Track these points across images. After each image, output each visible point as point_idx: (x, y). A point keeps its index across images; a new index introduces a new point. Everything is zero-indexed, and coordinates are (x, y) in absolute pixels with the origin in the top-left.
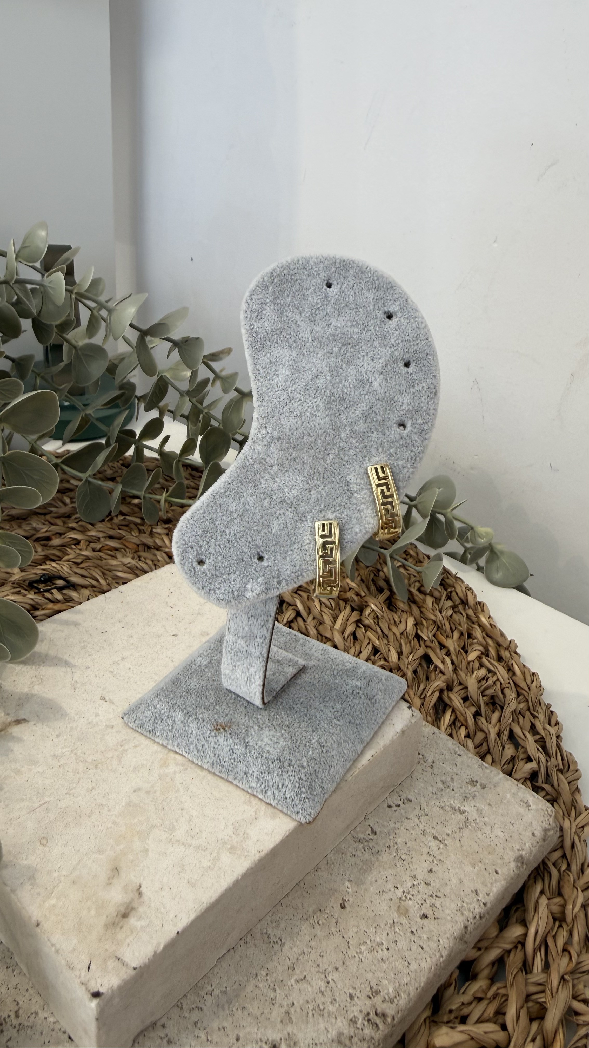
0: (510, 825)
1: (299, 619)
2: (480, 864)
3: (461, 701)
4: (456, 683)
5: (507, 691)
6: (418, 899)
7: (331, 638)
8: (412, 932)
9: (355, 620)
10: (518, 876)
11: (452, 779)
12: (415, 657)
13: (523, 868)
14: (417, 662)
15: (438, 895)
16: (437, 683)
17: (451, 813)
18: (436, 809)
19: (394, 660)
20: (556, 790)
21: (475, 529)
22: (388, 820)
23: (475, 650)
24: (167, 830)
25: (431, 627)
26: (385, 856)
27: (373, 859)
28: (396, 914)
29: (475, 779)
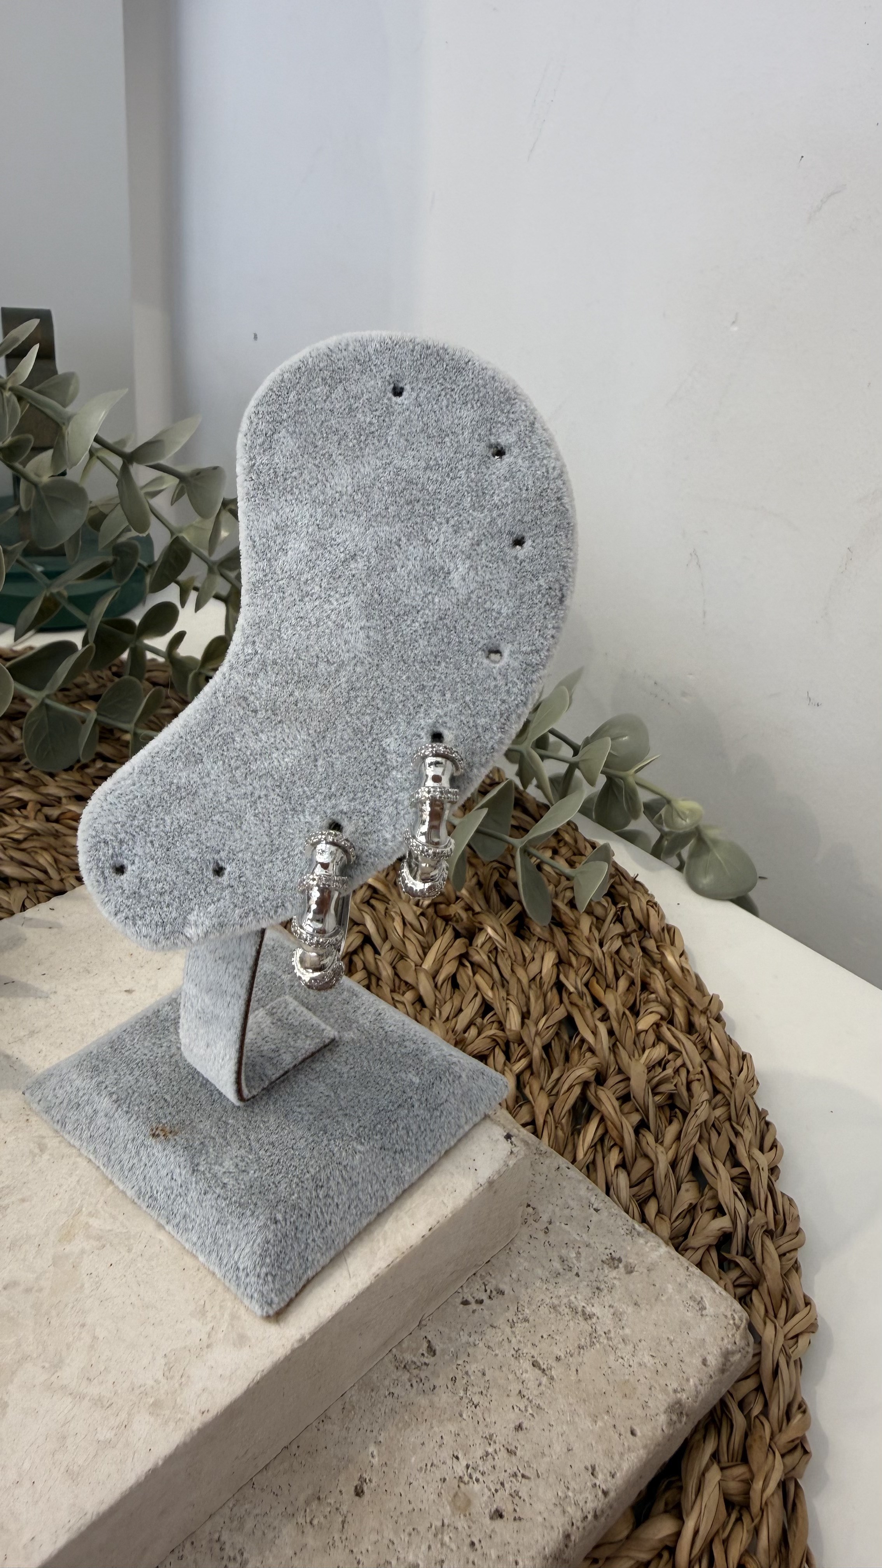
0: (667, 1343)
1: (368, 950)
2: (606, 1417)
3: (616, 1104)
4: (612, 1069)
5: (696, 1086)
6: (491, 1480)
7: (414, 985)
8: (473, 1544)
9: (458, 954)
10: (670, 1438)
11: (579, 1253)
12: (550, 1022)
13: (680, 1422)
14: (552, 1031)
15: (527, 1474)
16: (578, 1072)
17: (567, 1318)
18: (544, 1310)
19: (513, 1028)
20: (757, 1268)
21: (674, 803)
22: (459, 1326)
23: (651, 1013)
24: (47, 1365)
25: (583, 970)
26: (444, 1397)
27: (423, 1401)
28: (448, 1508)
29: (616, 1256)
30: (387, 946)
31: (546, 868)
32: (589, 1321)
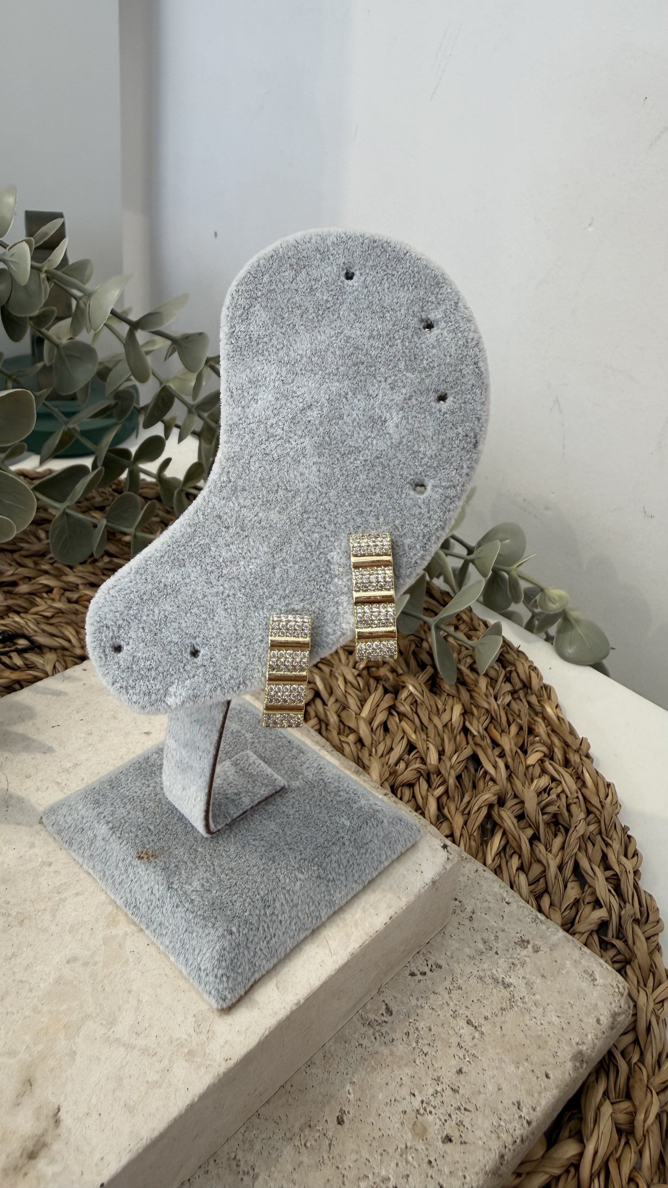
0: (569, 1006)
1: (318, 702)
2: (526, 1064)
3: (515, 821)
4: (510, 795)
5: (574, 808)
6: (441, 1112)
7: (356, 729)
8: (430, 1162)
9: (388, 705)
10: (575, 1080)
11: (497, 936)
12: (460, 758)
13: (582, 1067)
14: (462, 765)
15: (468, 1108)
16: (486, 797)
17: (492, 986)
18: (473, 981)
19: (433, 762)
20: (629, 948)
21: (546, 591)
22: (409, 994)
23: (537, 751)
24: (104, 1023)
25: (483, 718)
26: (401, 1047)
27: (385, 1051)
28: (409, 1134)
29: (525, 938)
30: (332, 699)
31: (451, 640)
32: (508, 990)
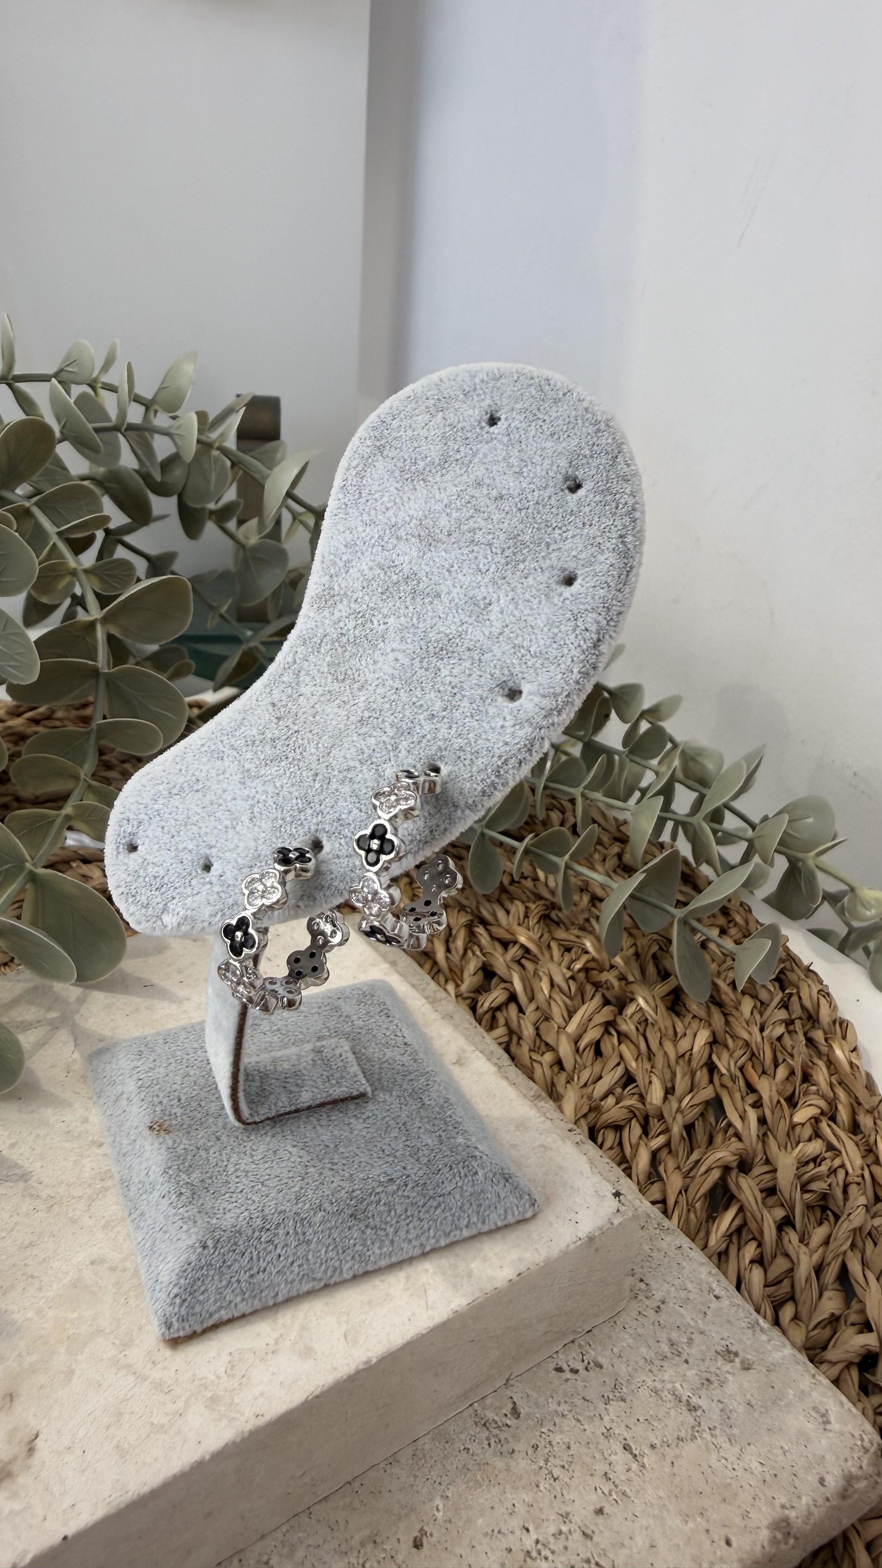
0: (781, 1451)
1: (513, 1009)
2: (699, 1519)
3: (759, 1195)
4: (759, 1159)
5: (853, 1190)
6: (561, 1561)
7: (555, 1047)
9: (604, 1020)
11: (690, 1339)
12: (696, 1101)
13: (787, 1543)
14: (697, 1110)
16: (719, 1155)
17: (669, 1405)
18: (644, 1393)
19: (655, 1102)
21: (858, 891)
22: (548, 1394)
23: (810, 1105)
24: (117, 1342)
25: (740, 1052)
26: (522, 1463)
27: (500, 1464)
29: (733, 1348)
30: (532, 1007)
31: (712, 946)
32: (693, 1413)
